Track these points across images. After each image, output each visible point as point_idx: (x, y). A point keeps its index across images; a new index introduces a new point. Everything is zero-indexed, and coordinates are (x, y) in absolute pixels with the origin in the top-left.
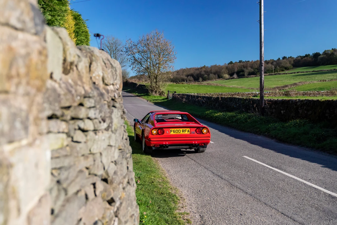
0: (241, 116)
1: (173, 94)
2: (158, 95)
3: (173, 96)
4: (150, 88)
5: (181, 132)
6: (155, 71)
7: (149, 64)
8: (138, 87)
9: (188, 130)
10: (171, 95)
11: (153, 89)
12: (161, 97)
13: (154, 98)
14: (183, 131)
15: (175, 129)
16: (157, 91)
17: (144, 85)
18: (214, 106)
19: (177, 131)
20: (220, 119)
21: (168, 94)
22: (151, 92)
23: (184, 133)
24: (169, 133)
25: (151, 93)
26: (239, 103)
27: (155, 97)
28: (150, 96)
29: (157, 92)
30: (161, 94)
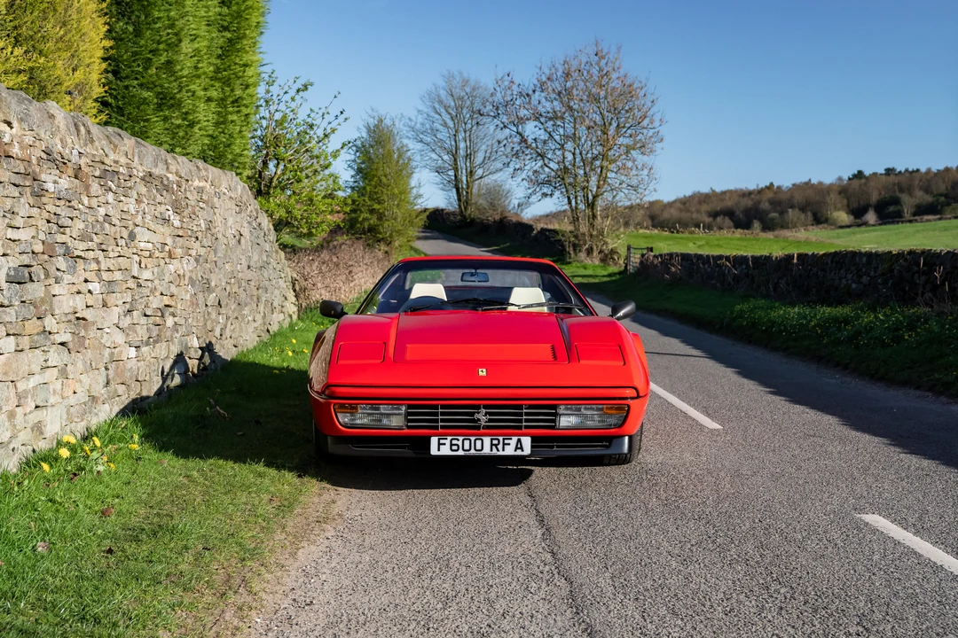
0: (876, 317)
1: (643, 255)
2: (597, 262)
3: (641, 263)
4: (572, 239)
6: (588, 182)
7: (569, 157)
8: (536, 235)
10: (636, 259)
11: (581, 242)
12: (605, 270)
13: (582, 272)
16: (595, 247)
17: (555, 232)
18: (775, 290)
20: (785, 330)
21: (628, 258)
22: (575, 250)
25: (573, 255)
26: (872, 274)
27: (585, 268)
28: (570, 263)
29: (595, 253)
30: (607, 257)
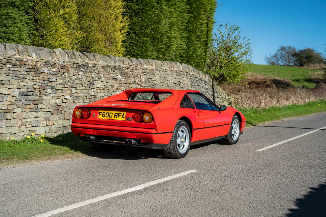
5: (113, 116)
9: (124, 114)
14: (116, 114)
15: (106, 112)
19: (107, 114)
23: (117, 119)
24: (96, 117)
